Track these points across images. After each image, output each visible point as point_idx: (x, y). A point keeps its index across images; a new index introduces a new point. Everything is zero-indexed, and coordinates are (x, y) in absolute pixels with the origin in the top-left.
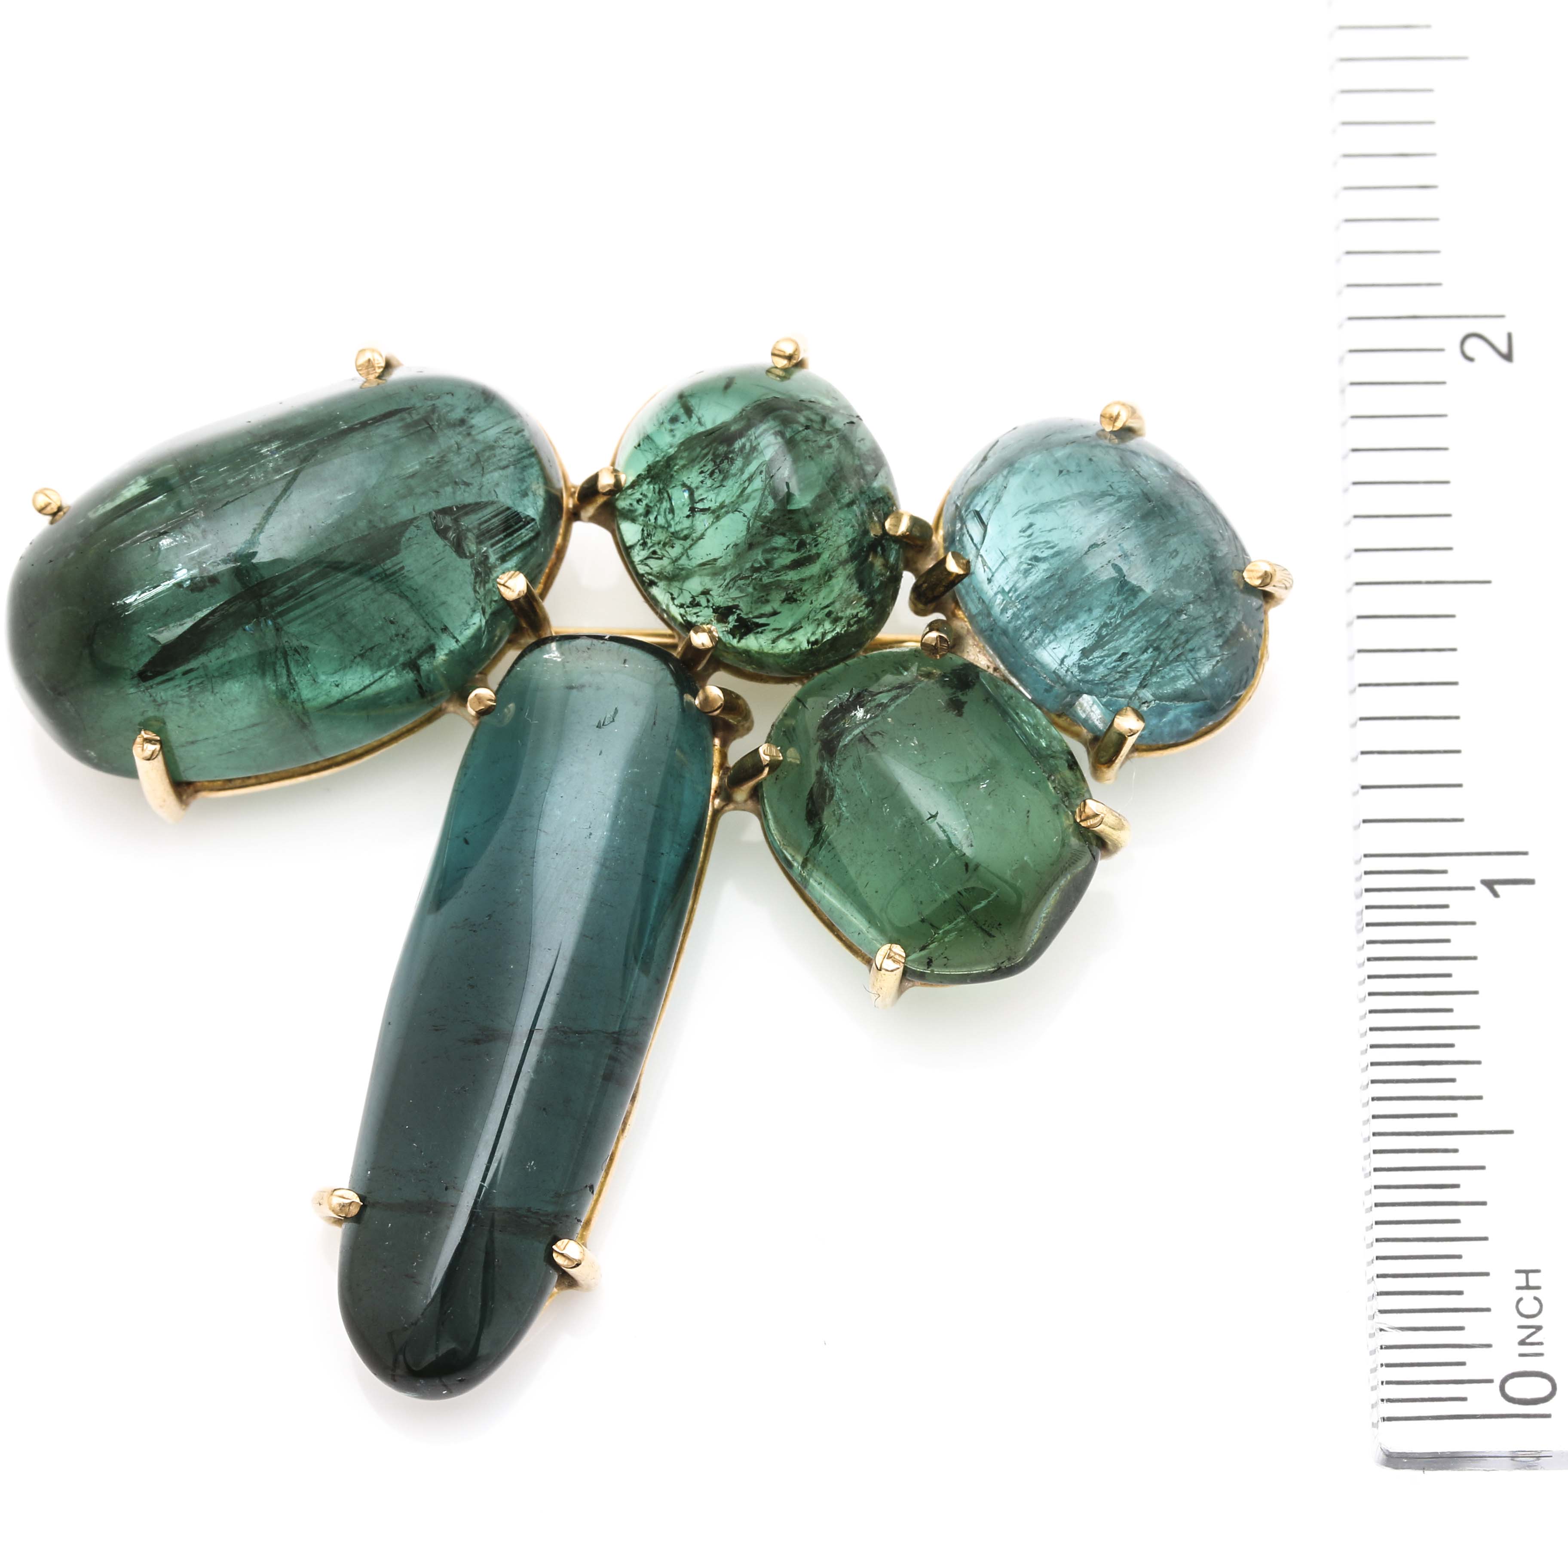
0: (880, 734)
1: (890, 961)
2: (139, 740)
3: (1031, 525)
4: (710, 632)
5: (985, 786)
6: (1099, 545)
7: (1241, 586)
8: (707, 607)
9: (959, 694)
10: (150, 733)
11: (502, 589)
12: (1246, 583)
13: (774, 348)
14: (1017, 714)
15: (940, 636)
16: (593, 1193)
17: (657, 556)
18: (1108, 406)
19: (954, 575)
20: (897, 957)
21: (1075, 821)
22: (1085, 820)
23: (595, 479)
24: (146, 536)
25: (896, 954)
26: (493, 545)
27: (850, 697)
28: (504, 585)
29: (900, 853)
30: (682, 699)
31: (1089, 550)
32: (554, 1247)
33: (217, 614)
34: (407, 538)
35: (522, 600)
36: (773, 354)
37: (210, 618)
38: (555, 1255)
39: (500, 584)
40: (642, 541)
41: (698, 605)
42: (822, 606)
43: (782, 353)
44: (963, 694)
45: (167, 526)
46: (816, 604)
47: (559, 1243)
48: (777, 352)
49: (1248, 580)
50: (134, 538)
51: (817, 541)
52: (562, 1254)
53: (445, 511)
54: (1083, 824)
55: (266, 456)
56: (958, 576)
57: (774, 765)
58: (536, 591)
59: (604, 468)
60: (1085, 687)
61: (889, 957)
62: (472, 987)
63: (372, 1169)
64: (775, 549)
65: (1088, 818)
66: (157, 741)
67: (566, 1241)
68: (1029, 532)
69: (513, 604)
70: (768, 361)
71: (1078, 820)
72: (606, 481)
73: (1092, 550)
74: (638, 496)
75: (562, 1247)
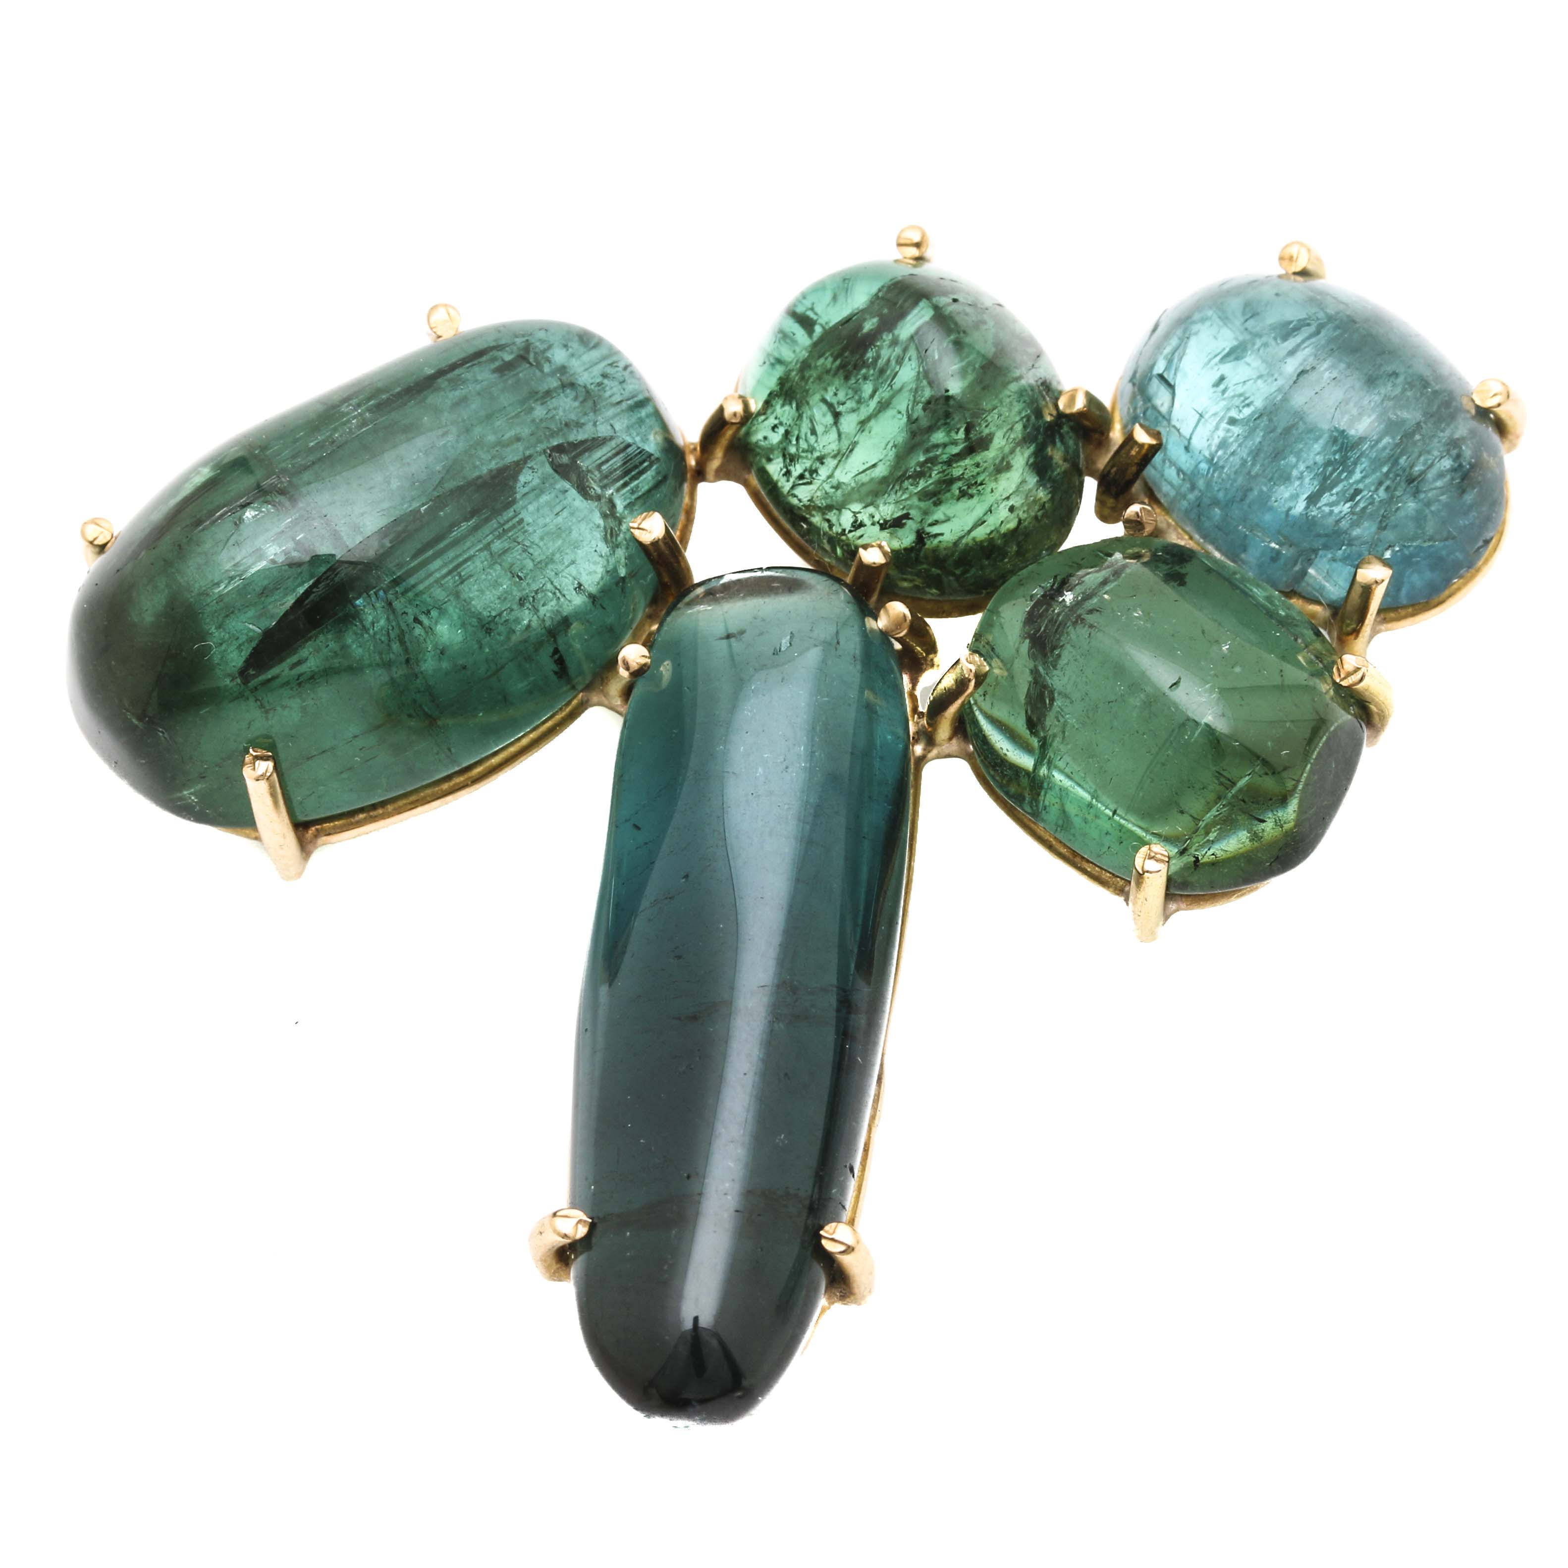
0: (1098, 611)
1: (1152, 862)
2: (248, 758)
3: (1222, 379)
4: (880, 547)
5: (1227, 647)
6: (1308, 371)
7: (1473, 412)
8: (873, 524)
9: (1177, 568)
10: (259, 750)
11: (637, 533)
12: (1478, 407)
13: (899, 237)
14: (1245, 586)
15: (1144, 508)
16: (853, 1176)
17: (805, 481)
18: (1287, 246)
19: (1146, 447)
20: (1159, 856)
21: (1334, 683)
22: (1345, 678)
23: (721, 410)
24: (226, 512)
25: (1156, 854)
26: (618, 490)
27: (1054, 584)
28: (638, 528)
29: (1144, 734)
30: (863, 624)
31: (1297, 379)
32: (822, 1232)
33: (321, 586)
34: (522, 483)
35: (661, 543)
36: (900, 245)
37: (315, 590)
38: (824, 1242)
39: (634, 528)
40: (785, 470)
41: (862, 525)
42: (1003, 497)
43: (908, 242)
44: (1181, 568)
45: (247, 499)
46: (997, 495)
47: (827, 1228)
48: (902, 241)
49: (1478, 402)
50: (213, 518)
51: (987, 421)
52: (833, 1240)
53: (560, 449)
54: (1344, 683)
55: (348, 414)
56: (1151, 446)
57: (980, 678)
58: (676, 535)
59: (730, 396)
60: (1318, 544)
61: (1151, 858)
62: (679, 957)
63: (595, 1183)
64: (936, 446)
65: (1349, 674)
66: (270, 756)
67: (834, 1224)
68: (1222, 387)
69: (651, 548)
70: (896, 254)
71: (1338, 680)
72: (734, 408)
73: (1301, 379)
74: (772, 421)
75: (831, 1231)
